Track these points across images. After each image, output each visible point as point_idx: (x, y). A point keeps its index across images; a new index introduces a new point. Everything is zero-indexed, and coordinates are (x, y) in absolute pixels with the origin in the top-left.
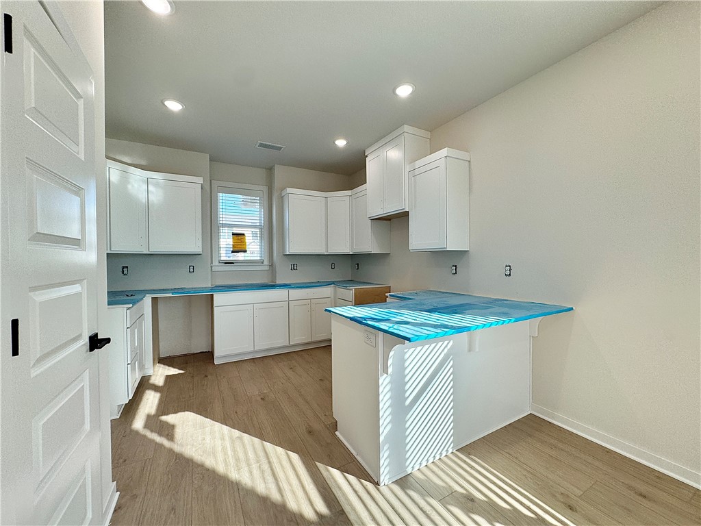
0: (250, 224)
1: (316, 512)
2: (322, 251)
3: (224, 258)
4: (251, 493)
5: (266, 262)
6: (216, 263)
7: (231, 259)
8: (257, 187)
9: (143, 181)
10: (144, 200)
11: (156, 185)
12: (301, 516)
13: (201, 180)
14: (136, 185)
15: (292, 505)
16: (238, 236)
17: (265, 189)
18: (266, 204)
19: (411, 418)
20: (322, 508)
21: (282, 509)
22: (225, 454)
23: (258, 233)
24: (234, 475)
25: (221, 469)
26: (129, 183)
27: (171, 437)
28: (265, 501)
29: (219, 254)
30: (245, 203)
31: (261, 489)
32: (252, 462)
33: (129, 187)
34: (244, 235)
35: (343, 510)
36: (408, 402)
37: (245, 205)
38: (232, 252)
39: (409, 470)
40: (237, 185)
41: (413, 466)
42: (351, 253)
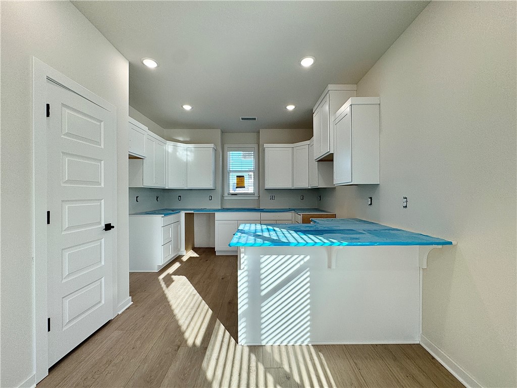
0: (247, 170)
1: (194, 343)
2: (289, 186)
3: (232, 192)
4: (176, 321)
5: (256, 194)
6: (226, 194)
7: (236, 192)
8: (250, 146)
9: (185, 150)
10: (185, 160)
11: (191, 151)
12: (186, 341)
13: (212, 145)
14: (181, 152)
15: (187, 335)
16: (240, 178)
17: (256, 146)
18: (257, 155)
19: (266, 306)
20: (198, 342)
21: (182, 334)
22: (182, 300)
23: (253, 175)
24: (176, 312)
25: (174, 307)
26: (177, 151)
27: (168, 286)
28: (179, 327)
29: (229, 189)
30: (245, 156)
31: (181, 322)
32: (190, 307)
33: (178, 154)
34: (243, 176)
35: (207, 348)
36: (263, 293)
37: (245, 157)
38: (237, 188)
39: (263, 343)
40: (237, 146)
41: (267, 341)
42: (309, 188)
